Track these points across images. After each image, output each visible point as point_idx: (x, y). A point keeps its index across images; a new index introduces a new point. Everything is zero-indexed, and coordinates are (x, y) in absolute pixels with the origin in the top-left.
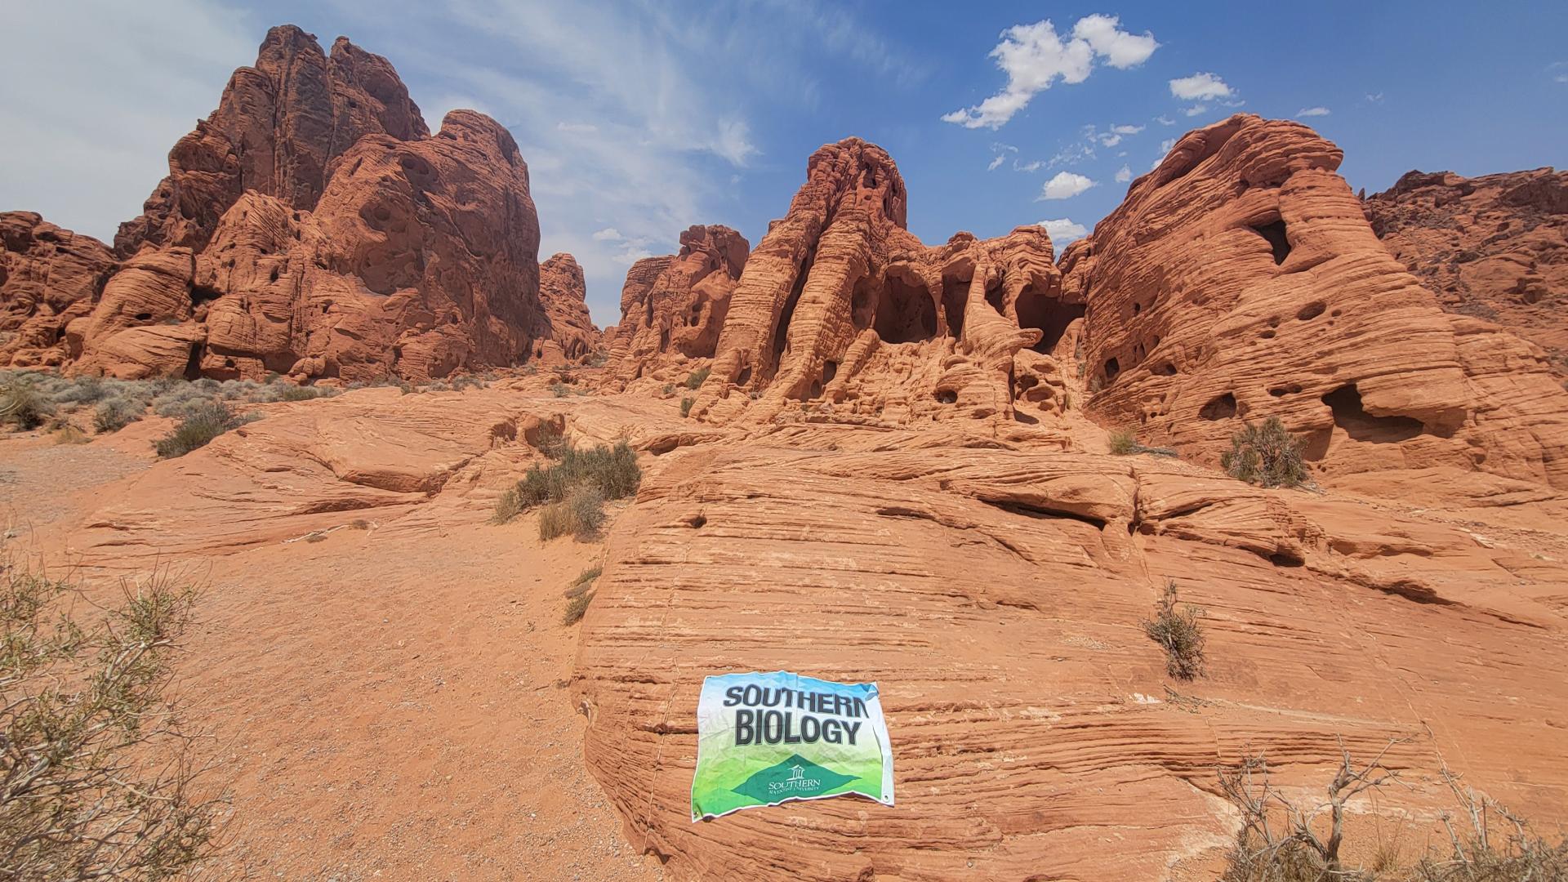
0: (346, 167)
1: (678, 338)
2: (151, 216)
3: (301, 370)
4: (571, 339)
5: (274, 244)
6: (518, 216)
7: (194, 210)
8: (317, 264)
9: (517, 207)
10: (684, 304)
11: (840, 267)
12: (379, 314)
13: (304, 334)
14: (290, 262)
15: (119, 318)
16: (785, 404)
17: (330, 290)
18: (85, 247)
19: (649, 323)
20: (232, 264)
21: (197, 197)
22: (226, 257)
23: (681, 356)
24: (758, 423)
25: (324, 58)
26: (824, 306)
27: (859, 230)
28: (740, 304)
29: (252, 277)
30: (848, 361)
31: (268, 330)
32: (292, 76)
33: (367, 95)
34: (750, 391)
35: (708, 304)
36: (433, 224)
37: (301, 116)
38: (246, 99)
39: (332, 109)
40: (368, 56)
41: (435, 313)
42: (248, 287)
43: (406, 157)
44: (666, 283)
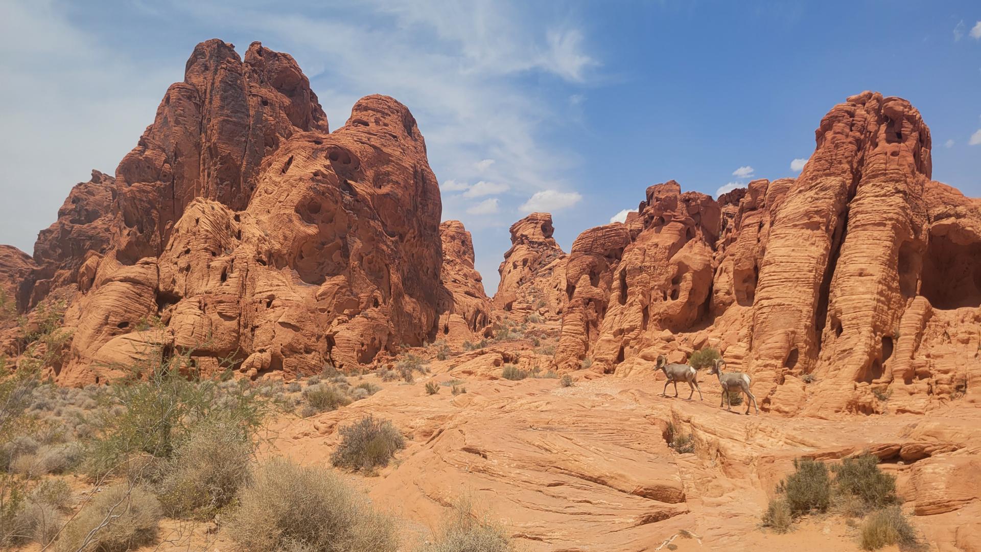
0: (277, 165)
1: (658, 314)
2: (64, 222)
3: (251, 365)
4: (472, 310)
5: (220, 246)
6: (425, 192)
7: (135, 219)
8: (258, 261)
9: (424, 183)
10: (663, 278)
11: (885, 234)
12: (314, 304)
13: (249, 329)
14: (235, 262)
15: (106, 328)
16: (856, 388)
17: (271, 285)
18: (6, 256)
19: (623, 299)
20: (188, 268)
21: (139, 207)
22: (183, 262)
23: (667, 333)
24: (837, 412)
25: (241, 64)
26: (874, 278)
27: (898, 192)
28: (775, 283)
29: (206, 279)
30: (906, 335)
31: (221, 329)
32: (215, 85)
33: (275, 92)
34: (801, 374)
35: (688, 276)
36: (358, 212)
37: (224, 120)
38: (179, 112)
39: (248, 110)
40: (276, 55)
41: (360, 298)
42: (203, 289)
43: (333, 150)
44: (640, 257)
